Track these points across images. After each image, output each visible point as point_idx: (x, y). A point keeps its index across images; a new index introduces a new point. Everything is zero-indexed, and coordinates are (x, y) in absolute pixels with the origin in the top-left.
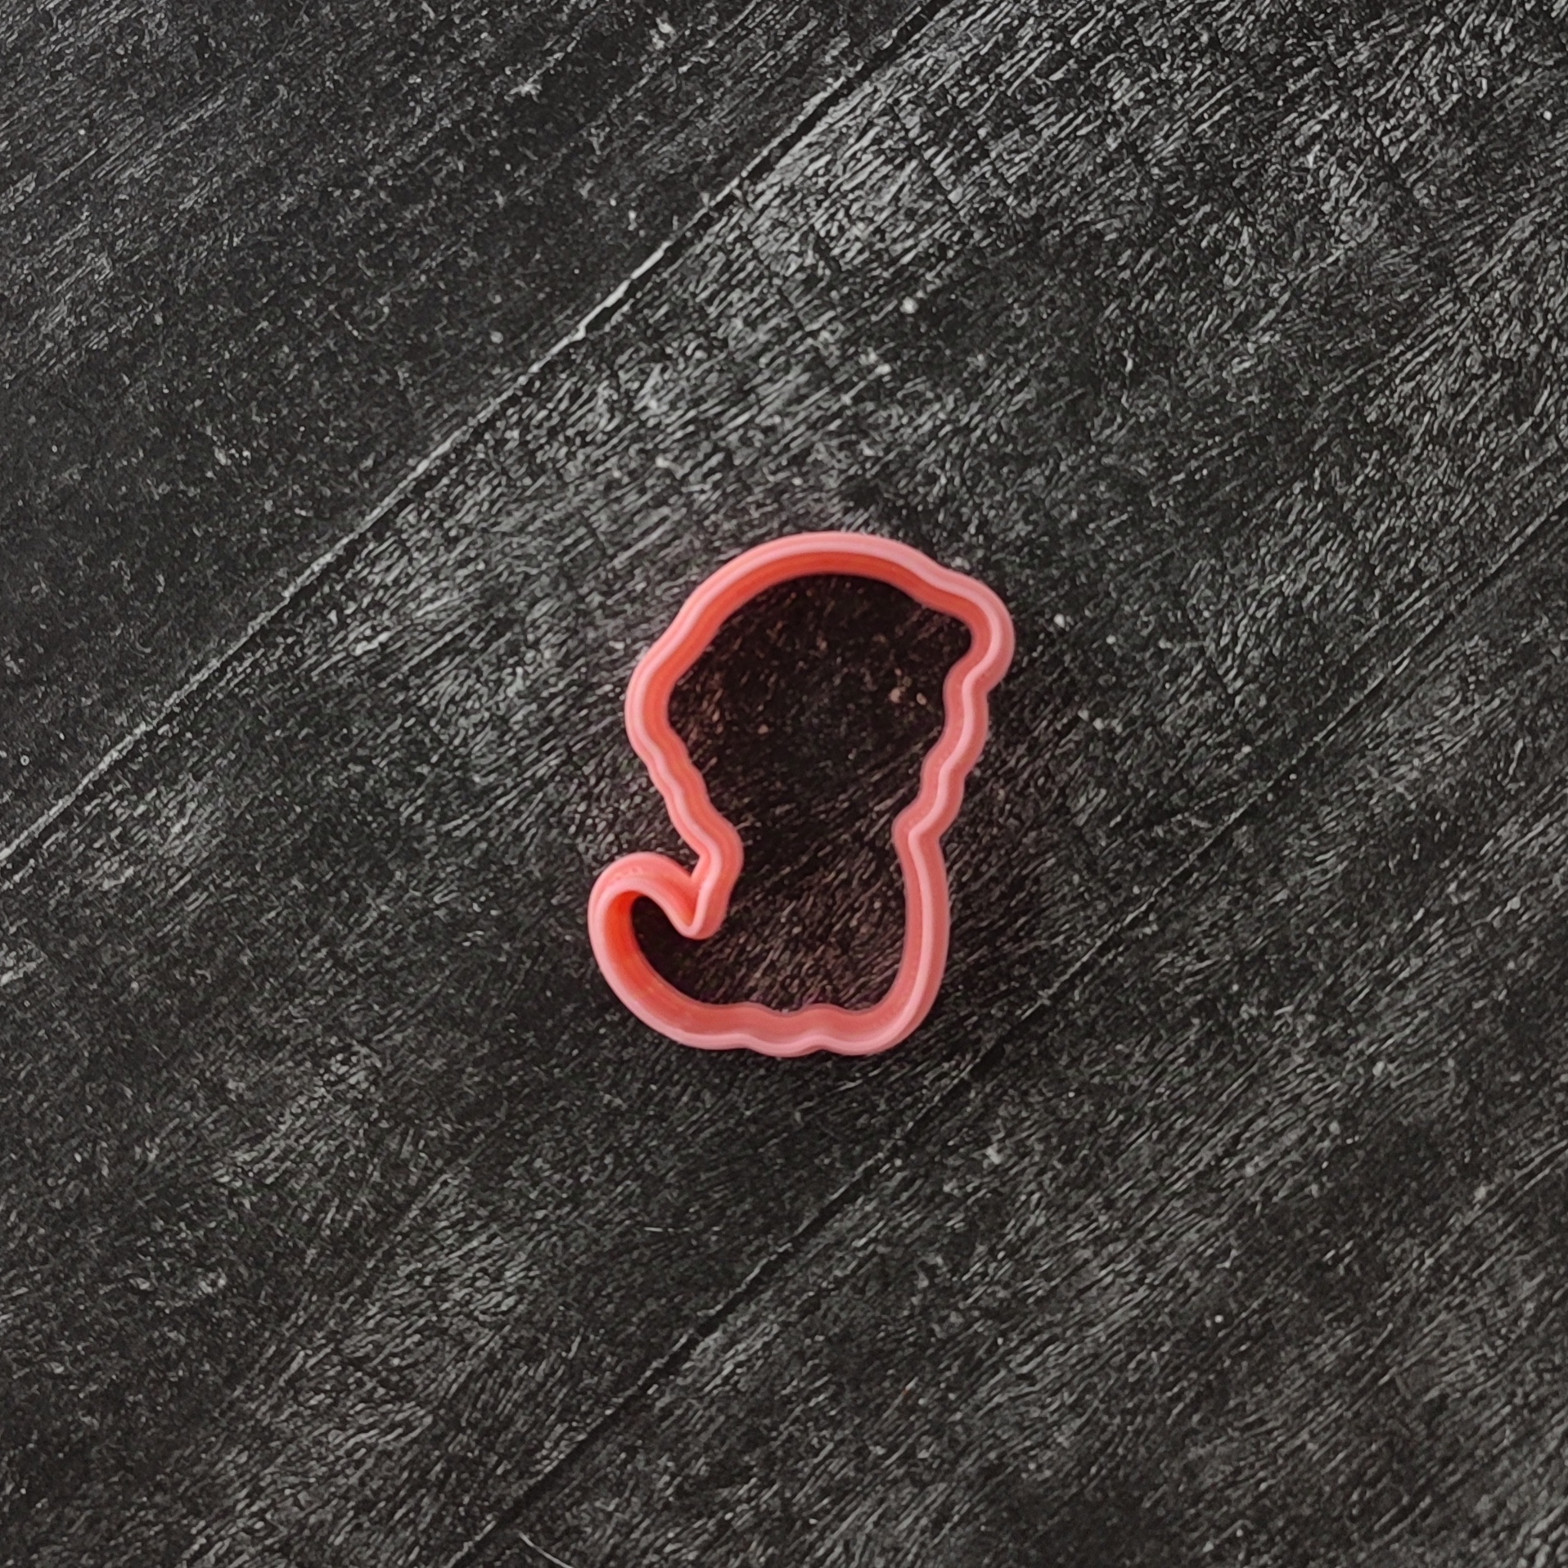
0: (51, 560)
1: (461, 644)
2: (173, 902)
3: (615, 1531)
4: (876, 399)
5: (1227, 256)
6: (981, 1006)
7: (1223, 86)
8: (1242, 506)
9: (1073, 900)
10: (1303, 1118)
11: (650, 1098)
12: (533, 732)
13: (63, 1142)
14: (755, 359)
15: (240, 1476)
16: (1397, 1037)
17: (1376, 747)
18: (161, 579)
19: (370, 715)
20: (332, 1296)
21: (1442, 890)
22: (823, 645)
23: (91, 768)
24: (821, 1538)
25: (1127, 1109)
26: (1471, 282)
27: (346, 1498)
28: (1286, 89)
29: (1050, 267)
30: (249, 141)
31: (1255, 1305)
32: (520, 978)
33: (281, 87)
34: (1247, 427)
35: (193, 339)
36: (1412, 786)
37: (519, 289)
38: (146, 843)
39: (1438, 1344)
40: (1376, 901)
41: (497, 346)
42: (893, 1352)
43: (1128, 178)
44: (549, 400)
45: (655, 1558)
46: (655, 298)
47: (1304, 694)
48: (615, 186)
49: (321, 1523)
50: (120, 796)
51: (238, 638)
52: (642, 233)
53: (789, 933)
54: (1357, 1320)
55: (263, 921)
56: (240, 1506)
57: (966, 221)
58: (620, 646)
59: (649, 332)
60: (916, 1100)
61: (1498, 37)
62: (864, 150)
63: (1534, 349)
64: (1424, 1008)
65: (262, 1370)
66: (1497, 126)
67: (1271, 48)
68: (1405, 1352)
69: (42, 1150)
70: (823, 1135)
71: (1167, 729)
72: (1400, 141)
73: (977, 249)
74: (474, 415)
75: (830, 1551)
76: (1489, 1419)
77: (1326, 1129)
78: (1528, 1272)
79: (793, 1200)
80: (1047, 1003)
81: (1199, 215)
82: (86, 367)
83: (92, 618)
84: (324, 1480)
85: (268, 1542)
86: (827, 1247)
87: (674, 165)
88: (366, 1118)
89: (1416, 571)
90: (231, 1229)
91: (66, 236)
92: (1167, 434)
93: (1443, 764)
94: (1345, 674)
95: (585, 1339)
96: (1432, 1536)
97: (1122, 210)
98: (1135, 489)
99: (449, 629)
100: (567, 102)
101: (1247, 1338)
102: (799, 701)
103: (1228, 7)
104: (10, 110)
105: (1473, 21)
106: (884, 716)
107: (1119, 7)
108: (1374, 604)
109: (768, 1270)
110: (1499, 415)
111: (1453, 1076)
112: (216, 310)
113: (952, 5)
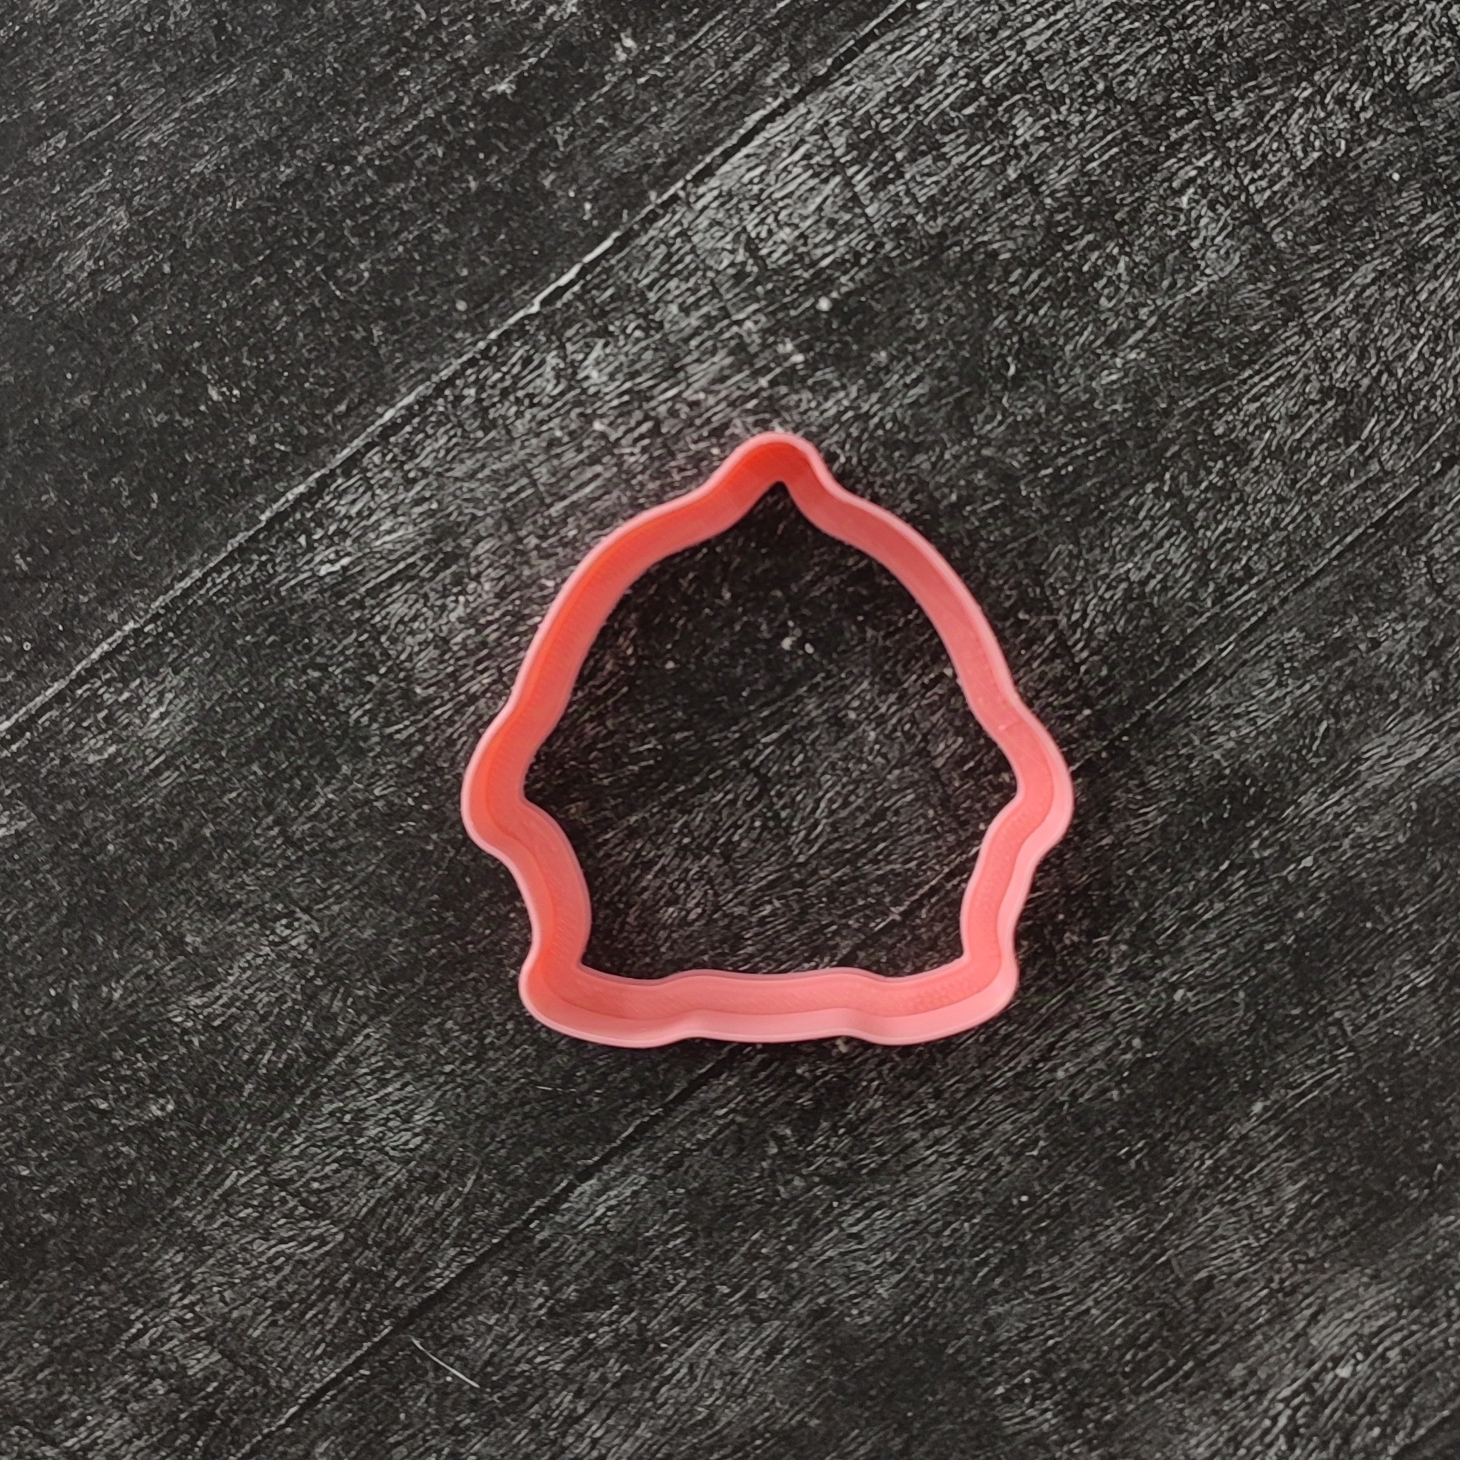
0: (60, 473)
1: (413, 572)
2: (148, 778)
3: (494, 1341)
4: (789, 383)
5: (1104, 281)
6: (841, 917)
7: (1113, 130)
8: (1100, 500)
9: (927, 832)
10: (1111, 1033)
12: (471, 653)
13: (40, 977)
14: (686, 340)
15: (175, 1273)
16: (1197, 969)
17: (1199, 718)
18: (155, 496)
19: (330, 628)
20: (264, 1126)
21: (1247, 846)
22: (727, 596)
23: (84, 657)
24: (670, 1360)
26: (1316, 319)
27: (264, 1297)
28: (1168, 137)
29: (950, 278)
30: (256, 117)
31: (1056, 1189)
32: (444, 865)
33: (286, 71)
34: (1112, 430)
35: (196, 288)
36: (1227, 755)
37: (484, 264)
38: (128, 725)
39: (1210, 1233)
40: (1188, 850)
41: (461, 313)
42: (742, 1206)
43: (1024, 206)
44: (504, 364)
45: (525, 1367)
46: (603, 281)
47: (1141, 667)
48: (574, 179)
49: (242, 1318)
50: (108, 683)
51: (218, 552)
52: (595, 223)
53: (680, 842)
54: (1143, 1208)
55: (225, 800)
56: (174, 1299)
57: (879, 233)
58: (550, 584)
59: (596, 311)
61: (1358, 104)
62: (795, 164)
63: (1366, 382)
64: (1222, 946)
65: (200, 1184)
66: (1350, 182)
67: (1159, 99)
68: (1181, 1238)
69: (22, 983)
72: (1264, 190)
73: (887, 258)
74: (437, 372)
75: (677, 1371)
76: (1248, 1299)
77: (1129, 1044)
78: (1292, 1178)
79: (666, 1071)
80: (898, 918)
81: (1083, 243)
82: (101, 306)
83: (92, 526)
84: (248, 1281)
85: (196, 1331)
86: (693, 1114)
87: (627, 164)
88: (302, 976)
89: (1247, 568)
90: (181, 1062)
91: (90, 189)
92: (1040, 433)
93: (1256, 737)
94: (1177, 653)
95: (479, 1177)
96: (1191, 1395)
97: (1017, 233)
98: (1008, 478)
99: (402, 558)
100: (537, 101)
101: (1047, 1216)
102: (703, 642)
103: (1124, 61)
104: (48, 74)
105: (1338, 88)
106: (775, 661)
107: (1028, 54)
108: (1208, 594)
109: (640, 1129)
110: (1330, 437)
111: (1242, 1006)
112: (217, 264)
113: (882, 41)
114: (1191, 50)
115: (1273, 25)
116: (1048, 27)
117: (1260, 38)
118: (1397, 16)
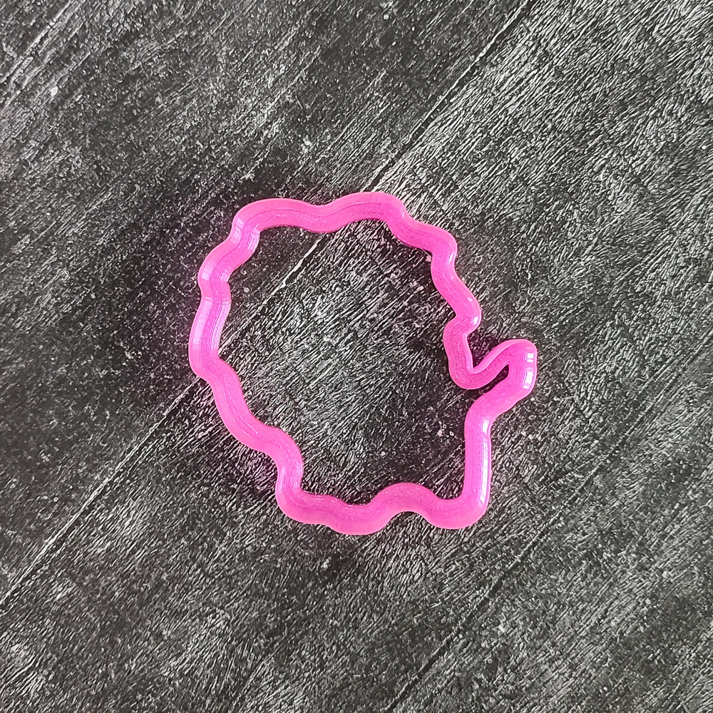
0: (57, 410)
2: (129, 555)
4: (419, 301)
5: (568, 223)
6: (490, 565)
7: (559, 147)
8: (585, 334)
9: (526, 515)
10: (634, 599)
11: (350, 619)
13: (93, 665)
14: (363, 289)
16: (672, 560)
17: (652, 435)
18: (108, 412)
19: (208, 464)
21: (686, 494)
23: (86, 500)
25: (558, 603)
26: (676, 226)
28: (588, 146)
29: (490, 236)
30: (125, 211)
31: (620, 681)
32: (287, 573)
33: (136, 186)
34: (584, 299)
35: (110, 303)
36: (669, 450)
37: (254, 267)
38: (114, 531)
39: (700, 690)
40: (657, 502)
41: (247, 294)
44: (273, 316)
46: (315, 266)
47: (619, 415)
50: (101, 511)
51: (145, 436)
52: (307, 237)
53: (403, 542)
54: (665, 683)
55: (171, 559)
59: (315, 281)
60: (466, 609)
61: (679, 114)
62: (402, 190)
63: (706, 253)
64: (682, 546)
66: (682, 154)
67: (580, 128)
68: (686, 694)
69: (84, 670)
70: (427, 628)
71: (561, 436)
72: (640, 165)
74: (240, 326)
77: (644, 603)
79: (416, 657)
80: (519, 561)
81: (554, 206)
82: (63, 320)
83: (78, 433)
86: (433, 675)
88: (225, 641)
89: (663, 356)
90: (171, 695)
91: (47, 262)
92: (549, 306)
93: (682, 439)
94: (636, 404)
97: (520, 207)
98: (537, 331)
100: (267, 180)
101: (618, 695)
102: (398, 439)
103: (558, 111)
104: (14, 207)
105: (668, 107)
106: (436, 444)
107: (510, 115)
108: (646, 373)
109: (409, 688)
110: (693, 284)
111: (697, 574)
112: (118, 289)
113: (435, 121)
114: (592, 100)
115: (630, 81)
116: (518, 100)
117: (624, 89)
118: (691, 66)
